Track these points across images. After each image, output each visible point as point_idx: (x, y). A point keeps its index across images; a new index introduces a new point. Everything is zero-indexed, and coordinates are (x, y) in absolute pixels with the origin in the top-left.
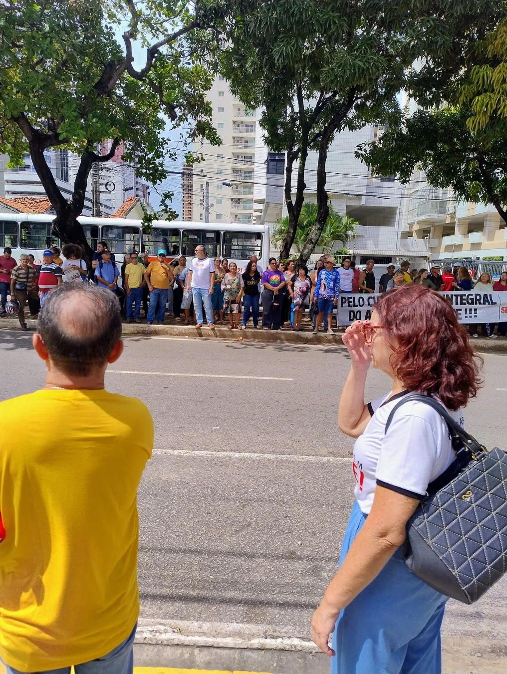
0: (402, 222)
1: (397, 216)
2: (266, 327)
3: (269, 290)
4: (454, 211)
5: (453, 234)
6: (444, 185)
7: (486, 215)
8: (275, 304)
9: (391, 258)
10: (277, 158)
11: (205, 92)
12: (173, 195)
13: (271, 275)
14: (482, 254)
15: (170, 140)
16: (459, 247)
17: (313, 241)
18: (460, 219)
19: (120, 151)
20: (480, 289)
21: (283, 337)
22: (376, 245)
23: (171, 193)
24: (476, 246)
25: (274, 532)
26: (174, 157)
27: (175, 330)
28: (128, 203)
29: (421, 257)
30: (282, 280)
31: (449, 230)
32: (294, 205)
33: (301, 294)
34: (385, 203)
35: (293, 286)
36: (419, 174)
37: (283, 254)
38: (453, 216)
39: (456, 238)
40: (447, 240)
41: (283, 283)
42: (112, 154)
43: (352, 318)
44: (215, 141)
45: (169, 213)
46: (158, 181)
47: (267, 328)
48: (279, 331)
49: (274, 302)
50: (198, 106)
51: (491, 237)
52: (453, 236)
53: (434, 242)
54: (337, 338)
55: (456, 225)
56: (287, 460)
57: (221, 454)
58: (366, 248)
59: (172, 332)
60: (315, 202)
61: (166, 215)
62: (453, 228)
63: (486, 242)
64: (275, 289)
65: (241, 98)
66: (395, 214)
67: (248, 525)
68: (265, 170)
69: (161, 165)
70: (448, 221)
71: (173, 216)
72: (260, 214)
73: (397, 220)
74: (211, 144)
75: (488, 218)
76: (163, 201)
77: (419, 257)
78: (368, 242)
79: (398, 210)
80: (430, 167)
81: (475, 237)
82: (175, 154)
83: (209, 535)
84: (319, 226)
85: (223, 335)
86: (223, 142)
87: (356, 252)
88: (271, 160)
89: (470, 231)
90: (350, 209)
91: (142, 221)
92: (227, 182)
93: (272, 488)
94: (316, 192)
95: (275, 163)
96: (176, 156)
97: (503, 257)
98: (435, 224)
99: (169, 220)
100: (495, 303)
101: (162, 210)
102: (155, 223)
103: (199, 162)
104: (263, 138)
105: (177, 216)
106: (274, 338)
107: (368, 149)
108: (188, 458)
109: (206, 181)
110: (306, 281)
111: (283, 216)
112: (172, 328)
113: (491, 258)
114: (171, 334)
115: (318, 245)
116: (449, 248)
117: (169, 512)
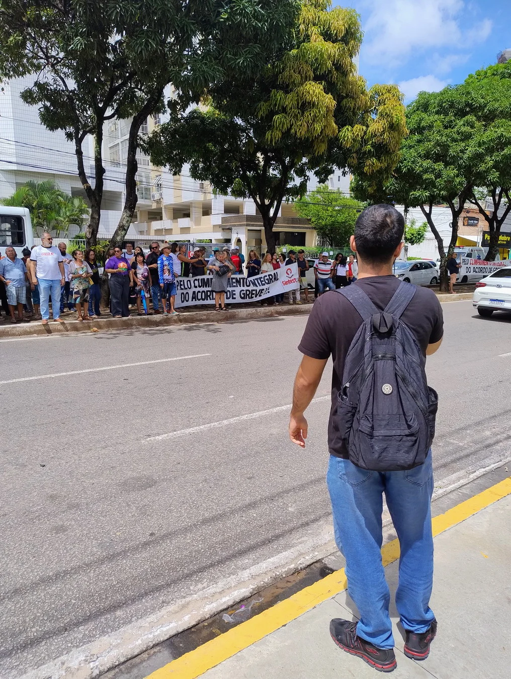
2: (118, 315)
4: (160, 197)
5: (161, 219)
7: (192, 203)
14: (192, 237)
16: (169, 231)
17: (126, 228)
18: (165, 207)
21: (135, 323)
22: (107, 230)
24: (185, 230)
27: (18, 329)
31: (157, 215)
33: (143, 279)
38: (159, 202)
39: (166, 223)
40: (156, 225)
43: (183, 300)
47: (120, 316)
48: (130, 317)
51: (198, 223)
52: (161, 221)
53: (144, 226)
54: (181, 317)
55: (163, 211)
59: (15, 332)
62: (160, 214)
63: (194, 227)
66: (120, 198)
70: (154, 206)
75: (193, 205)
81: (183, 222)
85: (75, 328)
97: (211, 240)
98: (141, 209)
106: (127, 325)
110: (145, 267)
112: (13, 328)
114: (14, 335)
116: (158, 232)
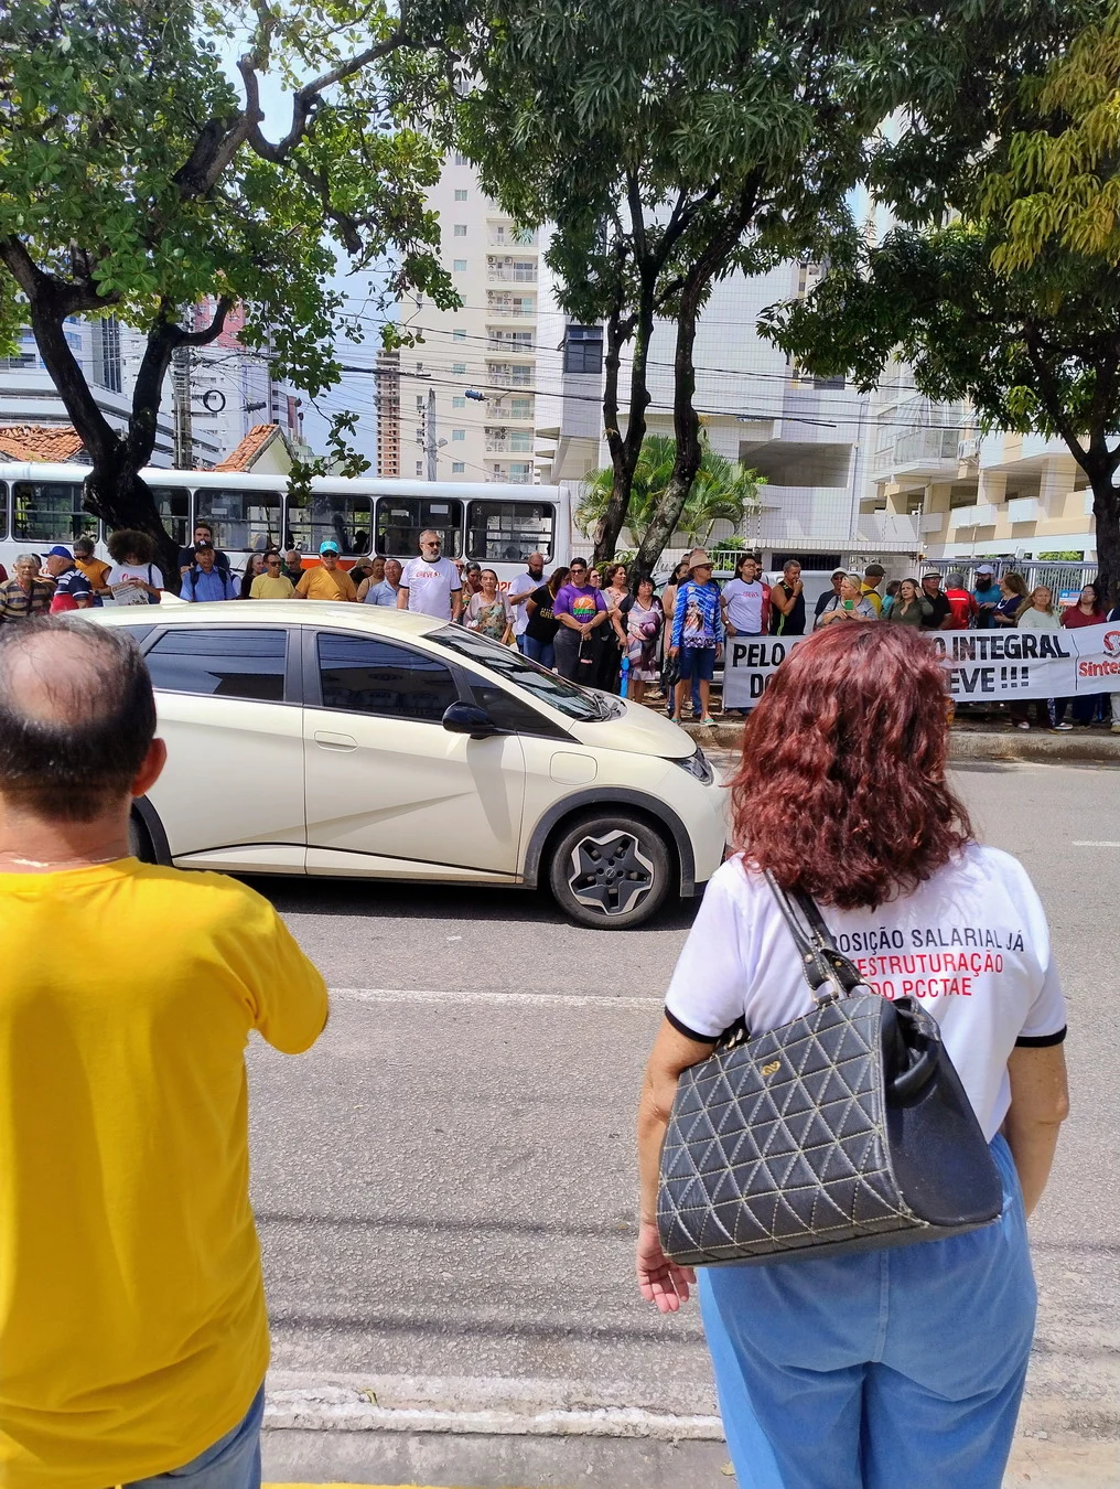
0: (863, 478)
1: (851, 465)
3: (570, 629)
4: (975, 451)
5: (974, 502)
6: (951, 395)
7: (1047, 461)
8: (583, 661)
9: (839, 557)
10: (585, 337)
11: (426, 190)
12: (356, 418)
13: (575, 596)
14: (1037, 546)
15: (346, 297)
16: (986, 532)
17: (668, 521)
18: (987, 471)
19: (235, 322)
20: (1033, 623)
22: (806, 530)
23: (351, 415)
24: (1024, 529)
25: (586, 1170)
26: (356, 335)
28: (255, 438)
29: (904, 553)
30: (599, 606)
31: (964, 495)
32: (623, 441)
33: (643, 638)
34: (824, 437)
35: (624, 621)
36: (898, 370)
37: (602, 550)
38: (973, 462)
39: (981, 512)
40: (961, 517)
41: (602, 613)
42: (216, 329)
43: (757, 691)
44: (448, 299)
45: (348, 461)
46: (322, 390)
49: (582, 657)
50: (409, 220)
51: (1056, 509)
52: (974, 507)
53: (932, 521)
54: (723, 734)
55: (980, 484)
56: (613, 1008)
57: (466, 998)
58: (783, 536)
60: (670, 434)
61: (341, 466)
62: (973, 491)
63: (1046, 520)
64: (584, 627)
65: (504, 204)
66: (847, 460)
67: (526, 1157)
68: (560, 365)
69: (328, 351)
70: (963, 474)
71: (357, 466)
72: (549, 461)
73: (850, 473)
74: (438, 306)
75: (1051, 467)
76: (334, 434)
77: (899, 553)
78: (788, 522)
79: (853, 450)
80: (922, 355)
81: (1022, 508)
82: (360, 329)
83: (441, 1180)
84: (679, 487)
86: (467, 302)
87: (762, 544)
88: (574, 342)
89: (1010, 496)
90: (750, 448)
91: (289, 479)
92: (475, 391)
93: (581, 1072)
94: (672, 412)
95: (580, 348)
96: (361, 332)
97: (1082, 553)
98: (934, 481)
99: (348, 473)
100: (1067, 655)
101: (333, 454)
102: (318, 484)
103: (412, 346)
104: (554, 293)
105: (367, 465)
107: (787, 316)
108: (391, 1007)
109: (428, 387)
110: (653, 610)
111: (600, 466)
113: (1056, 555)
115: (679, 529)
116: (964, 534)
117: (349, 1129)
